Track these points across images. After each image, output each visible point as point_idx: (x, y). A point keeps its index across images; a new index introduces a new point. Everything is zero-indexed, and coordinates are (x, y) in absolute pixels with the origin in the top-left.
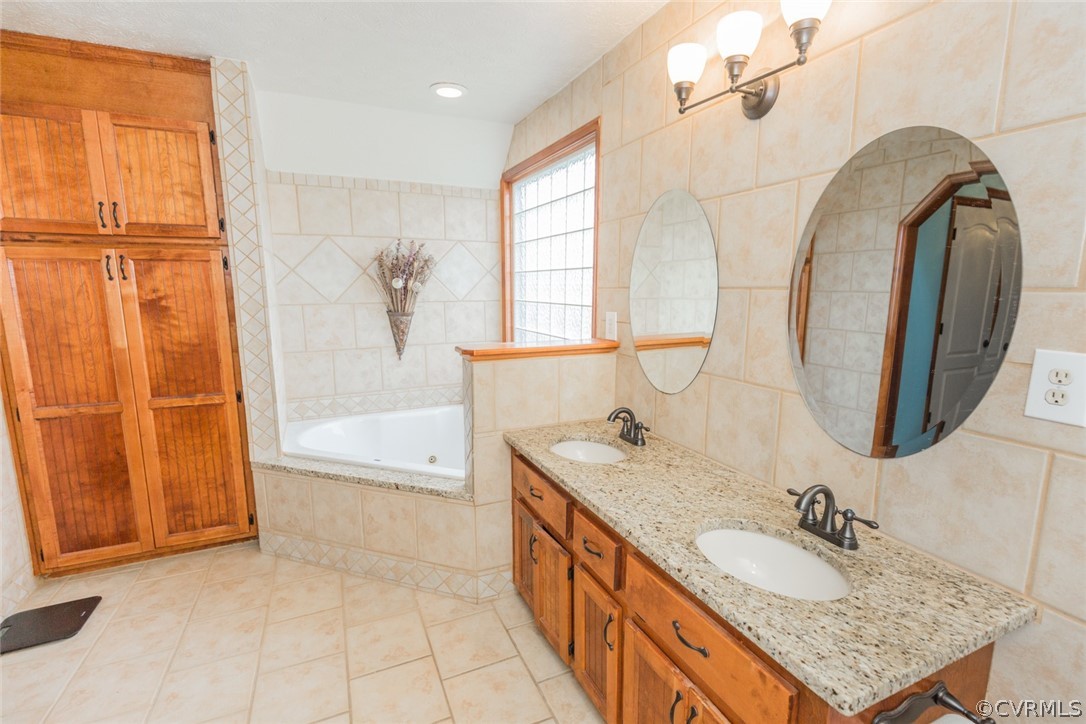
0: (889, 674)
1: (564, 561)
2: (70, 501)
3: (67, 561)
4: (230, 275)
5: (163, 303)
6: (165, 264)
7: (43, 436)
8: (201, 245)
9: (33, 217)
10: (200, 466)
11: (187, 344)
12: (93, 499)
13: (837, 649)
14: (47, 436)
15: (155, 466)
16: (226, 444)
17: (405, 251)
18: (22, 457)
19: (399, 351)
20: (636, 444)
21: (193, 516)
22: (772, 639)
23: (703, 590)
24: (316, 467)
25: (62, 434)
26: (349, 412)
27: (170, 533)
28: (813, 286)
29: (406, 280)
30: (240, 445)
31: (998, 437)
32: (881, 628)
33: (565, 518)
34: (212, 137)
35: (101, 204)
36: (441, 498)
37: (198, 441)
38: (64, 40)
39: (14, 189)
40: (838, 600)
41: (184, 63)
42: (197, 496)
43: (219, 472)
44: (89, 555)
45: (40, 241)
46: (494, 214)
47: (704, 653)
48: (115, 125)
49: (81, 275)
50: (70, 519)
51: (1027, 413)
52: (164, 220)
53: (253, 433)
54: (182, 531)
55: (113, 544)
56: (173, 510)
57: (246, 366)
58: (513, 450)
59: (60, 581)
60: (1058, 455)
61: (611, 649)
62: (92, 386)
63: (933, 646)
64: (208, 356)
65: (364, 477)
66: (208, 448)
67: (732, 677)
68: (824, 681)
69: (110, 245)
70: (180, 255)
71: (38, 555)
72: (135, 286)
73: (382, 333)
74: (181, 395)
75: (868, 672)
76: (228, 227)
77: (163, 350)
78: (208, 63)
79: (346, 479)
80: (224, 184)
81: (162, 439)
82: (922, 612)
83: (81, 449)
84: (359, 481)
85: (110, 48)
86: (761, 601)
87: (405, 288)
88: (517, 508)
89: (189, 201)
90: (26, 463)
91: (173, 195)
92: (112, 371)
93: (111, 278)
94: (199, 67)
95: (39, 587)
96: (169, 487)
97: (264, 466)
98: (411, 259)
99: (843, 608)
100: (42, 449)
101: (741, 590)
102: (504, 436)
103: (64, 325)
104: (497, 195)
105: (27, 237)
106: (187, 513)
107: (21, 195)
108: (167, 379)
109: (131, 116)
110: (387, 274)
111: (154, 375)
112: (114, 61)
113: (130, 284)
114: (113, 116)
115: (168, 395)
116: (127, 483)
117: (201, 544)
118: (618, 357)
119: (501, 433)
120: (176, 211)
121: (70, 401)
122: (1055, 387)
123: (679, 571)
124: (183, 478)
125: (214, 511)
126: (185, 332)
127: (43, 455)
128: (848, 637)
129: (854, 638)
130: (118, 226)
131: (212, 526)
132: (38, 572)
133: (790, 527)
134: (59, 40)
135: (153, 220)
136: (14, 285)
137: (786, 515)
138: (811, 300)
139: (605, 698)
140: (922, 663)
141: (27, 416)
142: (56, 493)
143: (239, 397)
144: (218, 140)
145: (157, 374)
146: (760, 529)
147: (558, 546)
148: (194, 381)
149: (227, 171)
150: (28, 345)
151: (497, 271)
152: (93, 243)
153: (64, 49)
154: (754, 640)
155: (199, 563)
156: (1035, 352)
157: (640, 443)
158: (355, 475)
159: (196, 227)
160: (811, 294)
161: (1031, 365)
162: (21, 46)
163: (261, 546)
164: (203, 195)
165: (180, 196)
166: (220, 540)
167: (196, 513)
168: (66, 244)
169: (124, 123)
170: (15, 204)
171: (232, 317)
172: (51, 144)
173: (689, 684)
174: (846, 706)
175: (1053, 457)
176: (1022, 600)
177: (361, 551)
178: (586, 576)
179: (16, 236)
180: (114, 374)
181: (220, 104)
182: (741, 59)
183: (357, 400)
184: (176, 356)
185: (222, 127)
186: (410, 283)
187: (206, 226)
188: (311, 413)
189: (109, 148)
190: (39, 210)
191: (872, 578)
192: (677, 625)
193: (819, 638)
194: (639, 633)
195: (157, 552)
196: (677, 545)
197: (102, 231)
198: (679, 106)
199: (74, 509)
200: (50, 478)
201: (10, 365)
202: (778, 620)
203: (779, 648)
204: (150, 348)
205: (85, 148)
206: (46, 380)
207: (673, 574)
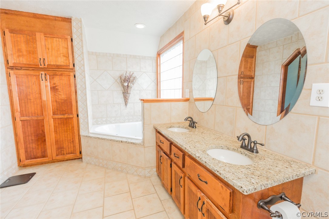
0: (261, 183)
1: (169, 161)
2: (29, 145)
3: (27, 162)
4: (76, 80)
5: (57, 88)
6: (58, 76)
7: (22, 125)
8: (68, 71)
9: (22, 62)
10: (66, 136)
11: (64, 100)
12: (35, 144)
13: (245, 177)
14: (23, 125)
15: (53, 135)
16: (74, 130)
17: (128, 75)
18: (16, 132)
19: (126, 104)
20: (193, 128)
21: (64, 151)
22: (224, 174)
23: (205, 162)
24: (99, 136)
25: (27, 125)
26: (111, 123)
27: (57, 155)
28: (255, 86)
29: (128, 83)
30: (77, 130)
31: (302, 114)
32: (261, 172)
33: (169, 148)
34: (72, 40)
35: (40, 59)
36: (134, 145)
37: (65, 128)
38: (32, 13)
39: (17, 55)
40: (249, 165)
41: (64, 19)
42: (65, 145)
43: (71, 138)
44: (34, 161)
45: (23, 69)
46: (155, 64)
47: (206, 183)
48: (45, 37)
49: (34, 79)
50: (29, 150)
51: (310, 105)
52: (58, 64)
53: (81, 126)
54: (60, 155)
55: (41, 158)
56: (58, 149)
57: (80, 106)
58: (156, 130)
59: (25, 168)
60: (321, 117)
61: (182, 187)
62: (36, 111)
63: (278, 177)
64: (69, 103)
65: (112, 139)
66: (68, 131)
67: (214, 189)
68: (239, 184)
69: (42, 71)
70: (62, 74)
71: (19, 160)
72: (49, 83)
73: (121, 100)
74: (61, 114)
75: (254, 182)
76: (75, 65)
77: (56, 101)
78: (71, 19)
79: (107, 140)
80: (74, 53)
81: (55, 127)
82: (276, 169)
83: (32, 129)
84: (111, 140)
85: (44, 15)
86: (223, 165)
87: (128, 86)
88: (157, 148)
89: (65, 58)
90: (17, 133)
91: (60, 56)
92: (42, 107)
93: (42, 80)
94: (68, 20)
95: (20, 170)
96: (57, 142)
97: (84, 136)
98: (130, 77)
99: (249, 167)
100: (21, 129)
101: (217, 162)
102: (153, 126)
103: (29, 93)
104: (156, 58)
105: (20, 68)
106: (62, 150)
107: (19, 56)
108: (57, 110)
109: (50, 34)
110: (123, 81)
111: (53, 109)
112: (45, 19)
113: (48, 82)
114: (45, 34)
115: (57, 114)
116: (45, 140)
117: (65, 159)
118: (189, 103)
119: (153, 125)
120: (61, 61)
121: (30, 115)
122: (319, 95)
123: (199, 157)
124: (61, 139)
125: (70, 149)
126: (62, 96)
127: (22, 131)
128: (249, 174)
129: (251, 174)
130: (45, 65)
131: (69, 154)
132: (20, 166)
133: (237, 148)
134: (30, 13)
135: (55, 64)
136: (16, 82)
137: (237, 145)
138: (254, 90)
139: (180, 204)
140: (273, 181)
141: (18, 119)
142: (25, 142)
143: (78, 116)
144: (73, 40)
145: (54, 108)
146: (228, 148)
147: (167, 157)
148: (65, 110)
149: (75, 49)
150: (19, 99)
151: (155, 81)
152: (38, 70)
153: (32, 16)
154: (219, 175)
155: (65, 165)
156: (312, 85)
157: (194, 127)
158: (110, 138)
159: (67, 66)
160: (255, 88)
161: (311, 89)
162: (20, 15)
163: (83, 160)
164: (69, 57)
165: (62, 57)
166: (71, 158)
167: (64, 150)
168: (30, 70)
169: (47, 36)
170: (17, 59)
171: (76, 92)
172: (27, 42)
173: (203, 194)
174: (245, 191)
175: (319, 118)
176: (311, 167)
177: (111, 162)
178: (175, 165)
179: (17, 68)
180: (43, 108)
181: (74, 30)
182: (222, 5)
183: (113, 119)
184: (60, 103)
185: (74, 37)
186: (129, 84)
187: (69, 66)
188: (100, 123)
189: (43, 43)
190: (23, 61)
191: (261, 160)
192: (199, 175)
193: (240, 174)
194: (189, 180)
195: (53, 161)
196: (199, 151)
197: (40, 67)
198: (205, 23)
199: (30, 147)
200: (24, 138)
201: (14, 104)
202: (227, 169)
203: (226, 176)
204: (53, 100)
205: (36, 43)
206: (23, 109)
207: (197, 159)
